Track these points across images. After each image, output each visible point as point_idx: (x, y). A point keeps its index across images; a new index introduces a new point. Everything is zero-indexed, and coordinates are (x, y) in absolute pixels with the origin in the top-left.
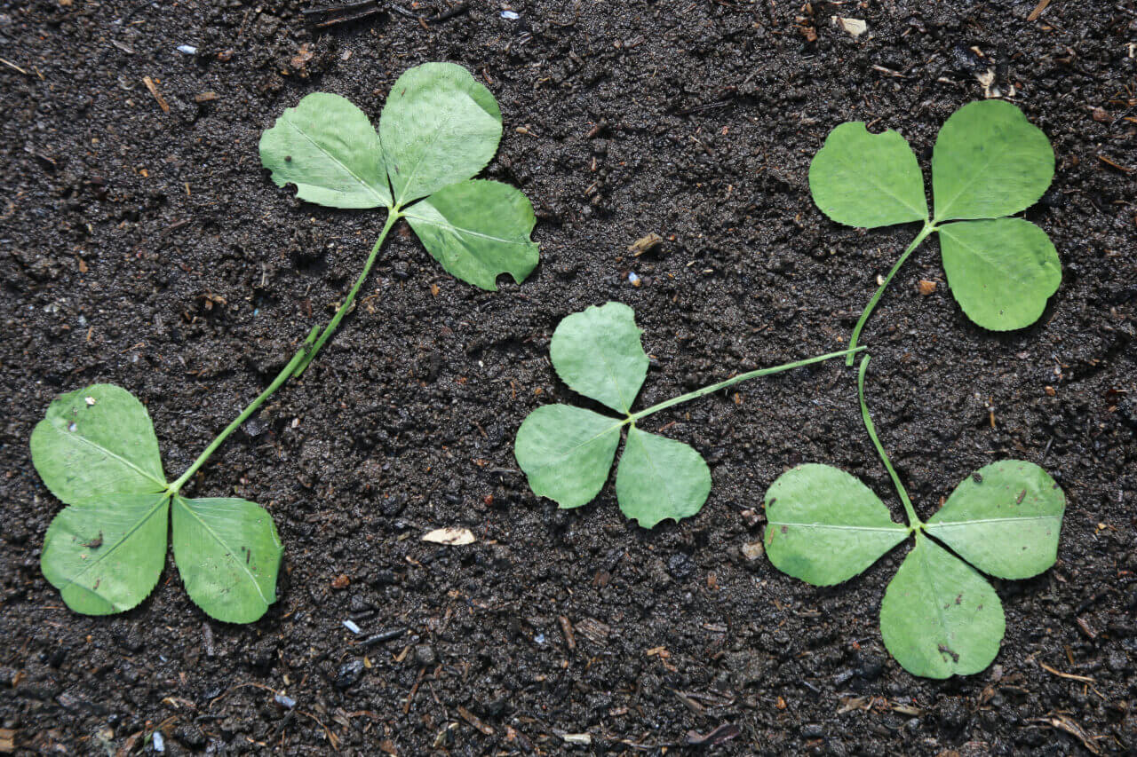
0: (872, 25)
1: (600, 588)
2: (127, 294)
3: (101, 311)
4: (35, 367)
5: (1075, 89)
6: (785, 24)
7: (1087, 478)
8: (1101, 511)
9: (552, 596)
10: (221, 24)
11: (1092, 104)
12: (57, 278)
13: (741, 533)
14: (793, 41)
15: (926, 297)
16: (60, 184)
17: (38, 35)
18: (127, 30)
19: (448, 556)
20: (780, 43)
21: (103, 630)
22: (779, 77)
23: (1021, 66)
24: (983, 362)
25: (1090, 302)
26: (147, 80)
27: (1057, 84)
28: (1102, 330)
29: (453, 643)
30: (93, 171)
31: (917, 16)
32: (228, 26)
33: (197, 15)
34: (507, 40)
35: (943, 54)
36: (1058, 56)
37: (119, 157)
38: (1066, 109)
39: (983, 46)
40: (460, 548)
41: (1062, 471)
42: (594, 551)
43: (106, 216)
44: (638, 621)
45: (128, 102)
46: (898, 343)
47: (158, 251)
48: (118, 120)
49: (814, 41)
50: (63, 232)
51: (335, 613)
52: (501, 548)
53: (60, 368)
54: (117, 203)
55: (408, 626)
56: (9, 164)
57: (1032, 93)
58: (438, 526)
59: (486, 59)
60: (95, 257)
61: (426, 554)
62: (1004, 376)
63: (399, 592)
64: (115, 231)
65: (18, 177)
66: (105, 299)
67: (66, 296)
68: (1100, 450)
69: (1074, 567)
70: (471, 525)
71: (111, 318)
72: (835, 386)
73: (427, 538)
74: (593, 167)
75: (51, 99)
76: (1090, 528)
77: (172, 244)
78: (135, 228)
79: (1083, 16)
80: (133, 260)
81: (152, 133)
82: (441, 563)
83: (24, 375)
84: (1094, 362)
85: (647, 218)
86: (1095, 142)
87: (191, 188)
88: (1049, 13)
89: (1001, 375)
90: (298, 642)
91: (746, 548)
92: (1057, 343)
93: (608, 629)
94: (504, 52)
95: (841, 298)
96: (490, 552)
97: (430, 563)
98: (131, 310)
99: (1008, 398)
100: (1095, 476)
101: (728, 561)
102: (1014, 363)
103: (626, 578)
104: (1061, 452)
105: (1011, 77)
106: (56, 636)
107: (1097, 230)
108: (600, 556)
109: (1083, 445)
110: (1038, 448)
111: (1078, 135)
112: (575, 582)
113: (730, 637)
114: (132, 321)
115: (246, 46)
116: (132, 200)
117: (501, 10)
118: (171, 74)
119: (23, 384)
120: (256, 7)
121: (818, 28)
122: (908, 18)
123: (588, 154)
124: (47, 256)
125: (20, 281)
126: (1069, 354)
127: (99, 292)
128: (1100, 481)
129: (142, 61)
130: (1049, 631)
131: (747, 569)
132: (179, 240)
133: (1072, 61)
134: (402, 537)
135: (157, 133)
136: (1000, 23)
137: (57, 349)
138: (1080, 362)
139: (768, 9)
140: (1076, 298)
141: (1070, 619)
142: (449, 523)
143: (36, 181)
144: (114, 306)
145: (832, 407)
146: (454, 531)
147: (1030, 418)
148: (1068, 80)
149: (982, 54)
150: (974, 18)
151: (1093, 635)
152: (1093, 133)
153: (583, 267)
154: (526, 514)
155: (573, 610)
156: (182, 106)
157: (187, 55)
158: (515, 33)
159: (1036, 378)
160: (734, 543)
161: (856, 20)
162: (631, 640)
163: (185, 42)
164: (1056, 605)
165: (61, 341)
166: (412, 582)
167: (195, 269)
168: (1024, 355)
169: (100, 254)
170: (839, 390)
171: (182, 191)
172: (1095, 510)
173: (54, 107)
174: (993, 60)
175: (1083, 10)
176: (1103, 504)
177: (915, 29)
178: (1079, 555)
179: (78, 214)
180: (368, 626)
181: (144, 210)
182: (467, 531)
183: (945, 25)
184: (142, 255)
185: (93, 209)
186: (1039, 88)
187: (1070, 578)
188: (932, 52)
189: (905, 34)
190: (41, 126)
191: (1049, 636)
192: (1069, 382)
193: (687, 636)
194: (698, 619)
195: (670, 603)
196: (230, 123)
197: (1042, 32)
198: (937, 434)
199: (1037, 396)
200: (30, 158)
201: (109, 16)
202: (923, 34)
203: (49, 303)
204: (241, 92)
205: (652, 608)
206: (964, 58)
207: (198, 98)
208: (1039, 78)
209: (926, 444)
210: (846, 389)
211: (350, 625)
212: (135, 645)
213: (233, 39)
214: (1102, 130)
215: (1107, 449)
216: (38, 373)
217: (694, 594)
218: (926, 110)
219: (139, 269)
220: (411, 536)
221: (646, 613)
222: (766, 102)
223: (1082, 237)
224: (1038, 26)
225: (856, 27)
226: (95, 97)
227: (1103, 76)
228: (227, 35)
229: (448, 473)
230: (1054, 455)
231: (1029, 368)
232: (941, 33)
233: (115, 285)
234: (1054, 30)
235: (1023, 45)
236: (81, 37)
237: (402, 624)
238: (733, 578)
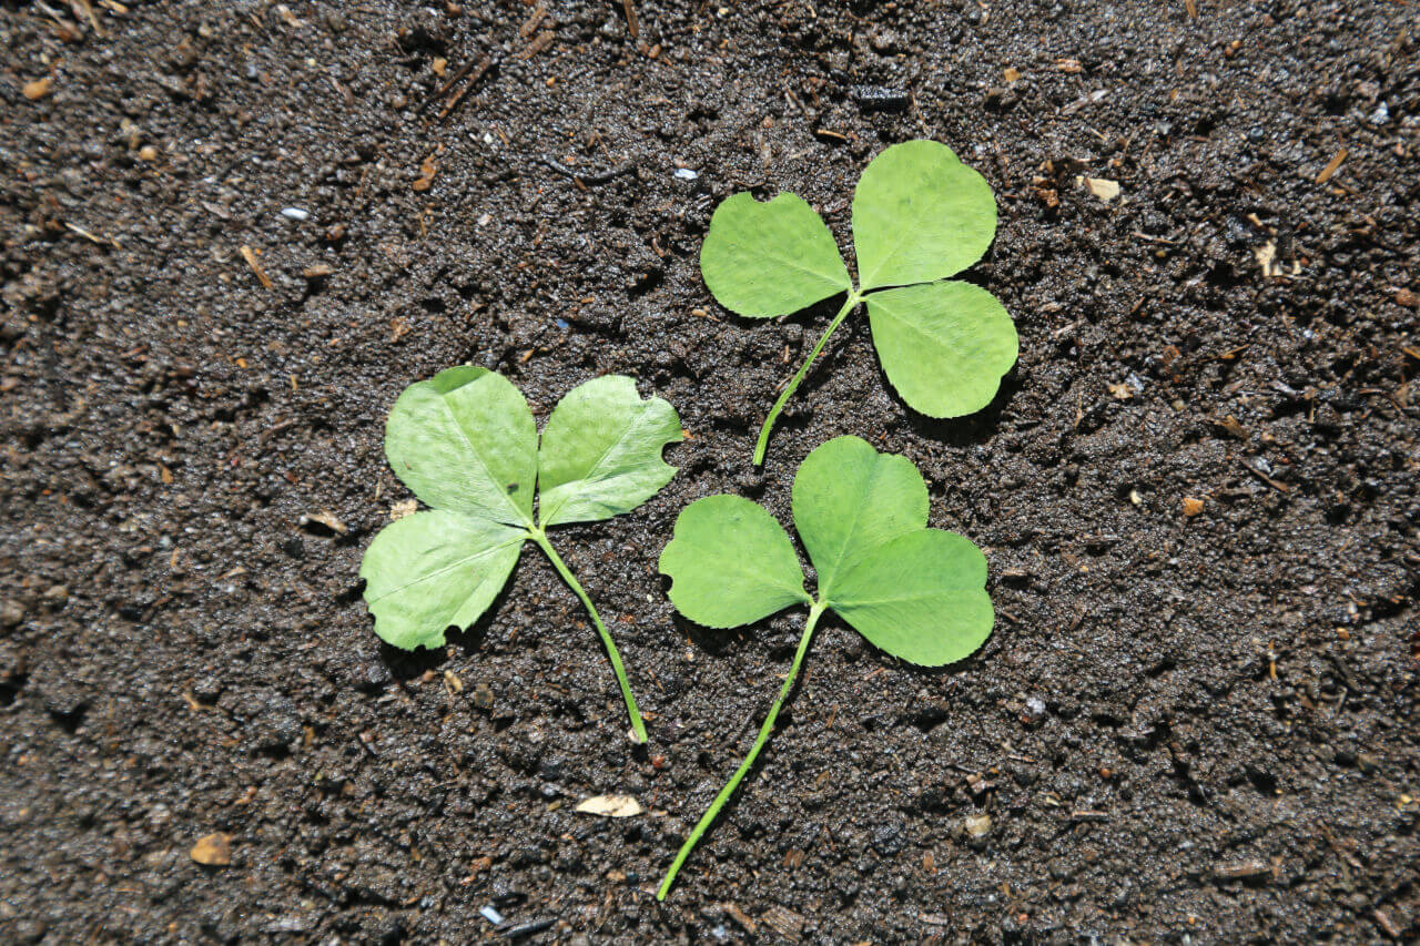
0: (1128, 188)
1: (792, 870)
2: (220, 509)
3: (189, 530)
4: (108, 597)
5: (1373, 267)
6: (1020, 186)
7: (1388, 741)
8: (1405, 781)
9: (733, 880)
10: (336, 183)
11: (1395, 284)
12: (135, 491)
13: (964, 803)
14: (1030, 206)
15: (1191, 519)
16: (139, 376)
17: (113, 195)
18: (221, 190)
19: (607, 830)
20: (1013, 208)
21: (188, 917)
22: (1013, 250)
23: (1308, 238)
24: (1260, 598)
25: (1392, 525)
26: (245, 251)
27: (1353, 260)
28: (1407, 559)
29: (614, 936)
30: (181, 359)
31: (1182, 177)
32: (344, 185)
33: (305, 171)
34: (683, 204)
35: (1213, 223)
36: (1353, 226)
37: (211, 343)
38: (1363, 291)
39: (1263, 213)
40: (621, 819)
41: (1357, 731)
42: (785, 825)
43: (194, 414)
44: (839, 911)
45: (222, 276)
46: (1155, 574)
47: (257, 458)
48: (210, 299)
49: (1056, 207)
50: (143, 435)
51: (471, 899)
52: (673, 820)
53: (138, 599)
54: (208, 400)
55: (559, 914)
56: (77, 351)
57: (1322, 271)
58: (597, 793)
59: (657, 227)
60: (182, 464)
61: (581, 827)
62: (1287, 615)
63: (547, 874)
64: (204, 432)
65: (89, 368)
66: (194, 515)
67: (146, 512)
68: (1404, 706)
69: (1371, 848)
70: (635, 792)
71: (200, 537)
72: (1079, 626)
73: (581, 808)
74: (786, 359)
75: (128, 273)
76: (1391, 801)
77: (275, 450)
78: (229, 430)
79: (1384, 177)
80: (227, 468)
81: (251, 315)
82: (601, 838)
83: (95, 607)
84: (1397, 599)
85: (851, 420)
86: (1399, 330)
87: (298, 382)
88: (1343, 173)
89: (1282, 613)
90: (425, 934)
91: (971, 822)
92: (1352, 575)
93: (802, 919)
94: (679, 219)
95: (1087, 519)
96: (659, 826)
97: (584, 838)
98: (225, 529)
99: (1291, 642)
100: (1398, 739)
101: (948, 837)
102: (1297, 600)
103: (823, 858)
104: (1356, 708)
105: (1297, 251)
106: (133, 924)
107: (1401, 437)
108: (793, 831)
109: (1383, 701)
110: (1328, 702)
111: (1377, 323)
112: (762, 863)
113: (952, 932)
114: (227, 541)
115: (367, 209)
116: (226, 395)
117: (676, 167)
118: (273, 244)
119: (94, 619)
120: (375, 162)
121: (1060, 191)
122: (1170, 180)
123: (780, 343)
124: (124, 463)
125: (91, 494)
126: (1365, 589)
127: (186, 508)
128: (1404, 744)
129: (238, 227)
130: (1340, 927)
131: (971, 847)
132: (283, 446)
133: (1371, 233)
134: (551, 807)
135: (258, 314)
136: (1282, 186)
137: (135, 577)
138: (1379, 598)
139: (999, 168)
140: (1375, 521)
141: (1365, 913)
142: (611, 790)
143: (109, 372)
144: (205, 524)
145: (1076, 652)
146: (616, 799)
147: (1318, 667)
148: (1365, 256)
149: (1260, 223)
150: (1251, 179)
151: (1395, 932)
152: (1397, 320)
153: (772, 479)
154: (703, 779)
155: (762, 897)
156: (286, 280)
157: (294, 220)
158: (692, 195)
159: (1326, 618)
160: (956, 816)
161: (1106, 182)
162: (830, 934)
163: (290, 203)
164: (1349, 895)
165: (139, 567)
166: (563, 861)
167: (304, 480)
168: (1309, 590)
169: (188, 460)
170: (1084, 631)
171: (287, 386)
172: (1398, 780)
173: (133, 283)
174: (1274, 231)
175: (1385, 170)
176: (1407, 771)
177: (1178, 193)
178: (1377, 835)
179: (160, 413)
180: (510, 915)
181: (242, 407)
182: (632, 800)
183: (1216, 188)
184: (238, 465)
185: (180, 406)
186: (1330, 262)
187: (1366, 862)
188: (1198, 220)
189: (1167, 199)
190: (116, 304)
191: (1341, 933)
192: (1368, 623)
193: (897, 930)
194: (911, 910)
195: (878, 889)
196: (346, 303)
197: (1334, 197)
198: (1204, 686)
199: (1327, 640)
200: (103, 345)
201: (200, 174)
202: (1189, 199)
203: (124, 520)
204: (359, 268)
205: (855, 895)
206: (1239, 228)
207: (307, 273)
208: (1328, 255)
209: (1192, 697)
210: (1093, 629)
211: (489, 913)
212: (228, 937)
213: (350, 202)
214: (1407, 316)
215: (1412, 705)
216: (112, 605)
217: (907, 878)
218: (1191, 289)
219: (235, 478)
220: (562, 806)
221: (849, 901)
222: (997, 281)
223: (1381, 446)
224: (1329, 188)
225: (1107, 189)
226: (183, 271)
227: (1408, 251)
228: (343, 197)
229: (611, 729)
230: (1347, 712)
231: (1317, 605)
232: (1210, 197)
233: (206, 498)
234: (1348, 194)
235: (1312, 212)
236: (166, 199)
237: (552, 913)
238: (953, 859)
